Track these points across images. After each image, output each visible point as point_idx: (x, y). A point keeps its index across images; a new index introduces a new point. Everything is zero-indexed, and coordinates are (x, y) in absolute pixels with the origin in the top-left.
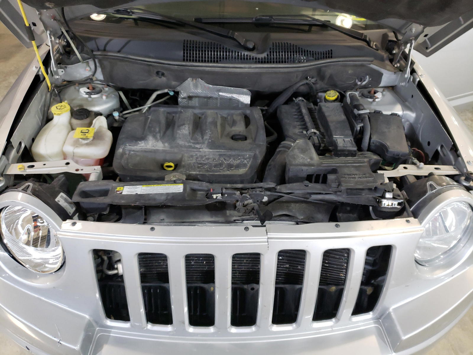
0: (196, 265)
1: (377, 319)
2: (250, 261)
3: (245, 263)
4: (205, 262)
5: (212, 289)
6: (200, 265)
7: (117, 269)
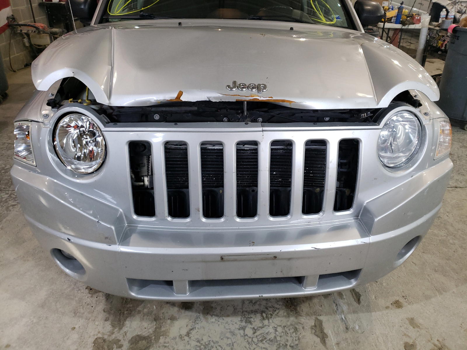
0: (207, 181)
1: (357, 216)
2: (251, 177)
3: (246, 179)
4: (214, 179)
5: (221, 191)
6: (211, 181)
7: (143, 181)
